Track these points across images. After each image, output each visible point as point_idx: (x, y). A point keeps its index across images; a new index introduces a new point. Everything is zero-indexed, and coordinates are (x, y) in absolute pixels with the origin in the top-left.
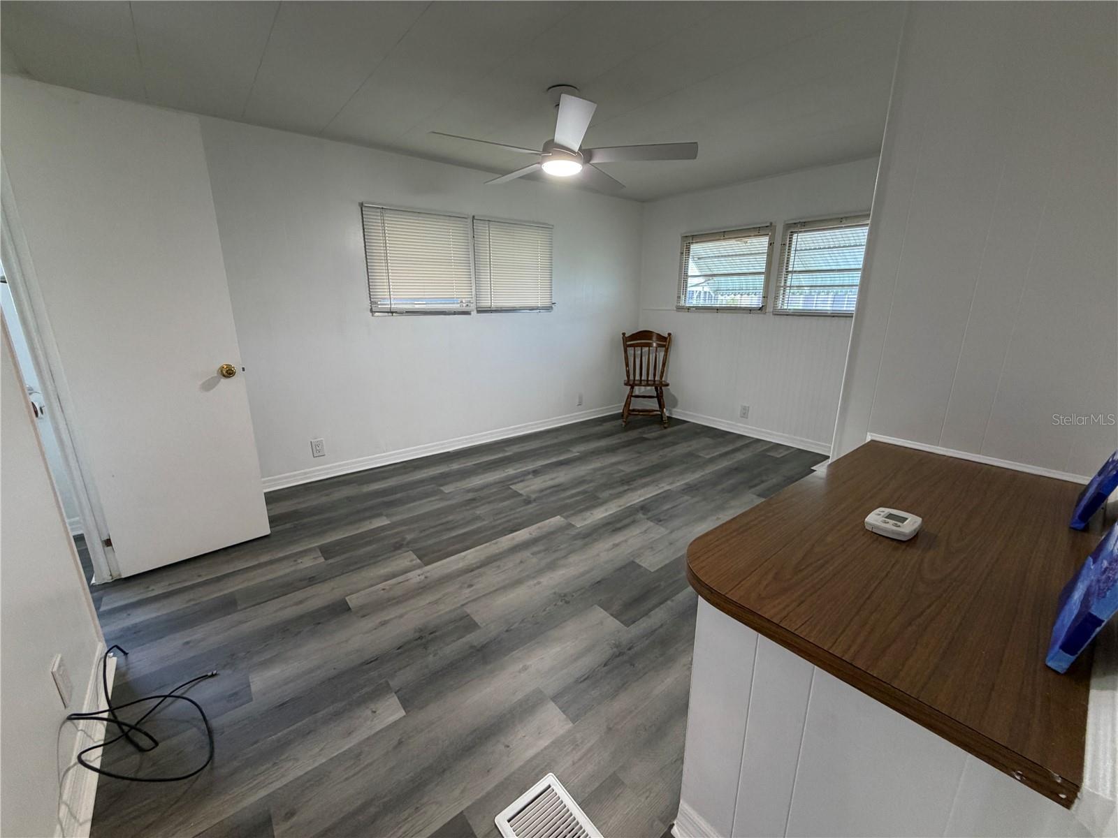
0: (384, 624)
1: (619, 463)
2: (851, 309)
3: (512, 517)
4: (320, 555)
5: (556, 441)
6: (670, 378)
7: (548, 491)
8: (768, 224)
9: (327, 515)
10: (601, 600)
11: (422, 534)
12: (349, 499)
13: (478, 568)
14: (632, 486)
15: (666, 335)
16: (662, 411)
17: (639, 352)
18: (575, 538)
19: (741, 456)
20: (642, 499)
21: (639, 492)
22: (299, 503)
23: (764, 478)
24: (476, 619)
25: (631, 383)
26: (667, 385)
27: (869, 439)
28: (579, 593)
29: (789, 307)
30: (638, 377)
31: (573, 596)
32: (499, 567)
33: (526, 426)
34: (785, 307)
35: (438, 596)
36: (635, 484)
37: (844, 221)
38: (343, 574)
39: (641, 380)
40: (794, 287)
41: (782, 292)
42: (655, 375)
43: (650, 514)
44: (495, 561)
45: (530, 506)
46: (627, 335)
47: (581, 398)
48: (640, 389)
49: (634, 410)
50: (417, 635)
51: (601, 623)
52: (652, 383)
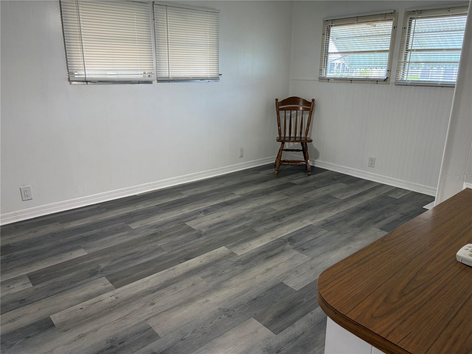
0: (81, 336)
1: (272, 203)
2: (453, 81)
3: (187, 248)
4: (29, 281)
5: (222, 186)
6: (313, 135)
7: (217, 226)
8: (393, 12)
9: (34, 249)
10: (256, 314)
11: (113, 263)
12: (53, 235)
13: (159, 289)
14: (282, 222)
15: (311, 101)
16: (307, 162)
17: (289, 114)
18: (236, 264)
19: (368, 198)
20: (290, 232)
21: (287, 227)
22: (11, 239)
23: (386, 215)
24: (157, 331)
25: (282, 139)
26: (311, 141)
27: (464, 188)
28: (239, 309)
29: (408, 79)
30: (287, 135)
31: (234, 311)
32: (175, 288)
33: (199, 174)
34: (405, 79)
35: (126, 312)
36: (285, 220)
37: (451, 10)
38: (48, 297)
39: (290, 137)
40: (412, 62)
41: (402, 67)
42: (301, 133)
43: (296, 244)
44: (172, 284)
45: (201, 238)
46: (279, 101)
47: (242, 151)
48: (289, 145)
49: (284, 161)
50: (109, 345)
51: (256, 332)
52: (299, 139)
